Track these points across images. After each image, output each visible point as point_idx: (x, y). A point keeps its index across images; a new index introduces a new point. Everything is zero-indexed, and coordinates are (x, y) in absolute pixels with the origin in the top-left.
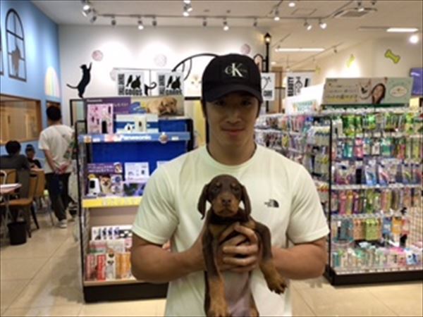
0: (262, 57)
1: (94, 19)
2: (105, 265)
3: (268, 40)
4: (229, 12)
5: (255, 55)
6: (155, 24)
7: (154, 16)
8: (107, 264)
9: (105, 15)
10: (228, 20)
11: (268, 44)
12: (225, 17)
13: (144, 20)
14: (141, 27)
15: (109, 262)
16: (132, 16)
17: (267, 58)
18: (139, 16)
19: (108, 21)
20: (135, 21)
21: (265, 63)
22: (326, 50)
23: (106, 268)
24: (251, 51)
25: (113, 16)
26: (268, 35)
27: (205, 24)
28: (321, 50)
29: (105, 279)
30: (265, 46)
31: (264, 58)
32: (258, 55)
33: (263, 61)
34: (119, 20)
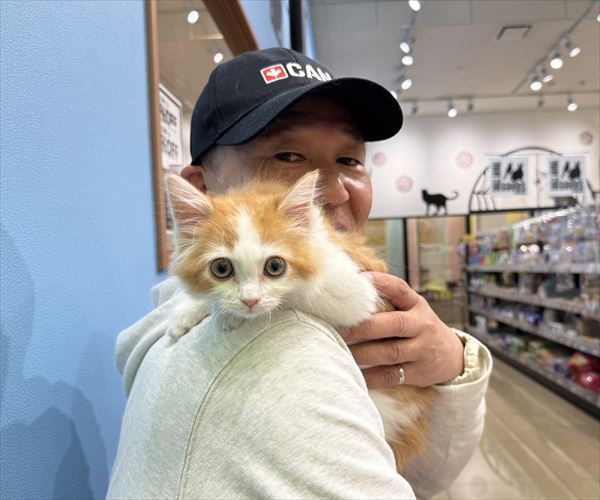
6: (470, 107)
7: (469, 97)
12: (569, 93)
16: (439, 99)
24: (595, 141)
25: (415, 101)
27: (541, 104)
34: (423, 107)
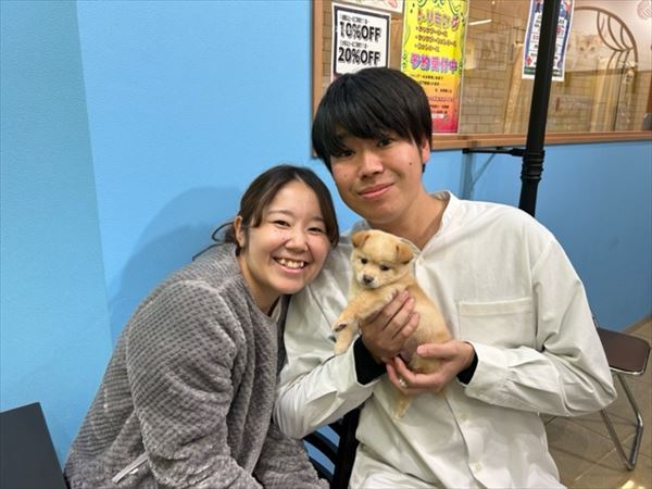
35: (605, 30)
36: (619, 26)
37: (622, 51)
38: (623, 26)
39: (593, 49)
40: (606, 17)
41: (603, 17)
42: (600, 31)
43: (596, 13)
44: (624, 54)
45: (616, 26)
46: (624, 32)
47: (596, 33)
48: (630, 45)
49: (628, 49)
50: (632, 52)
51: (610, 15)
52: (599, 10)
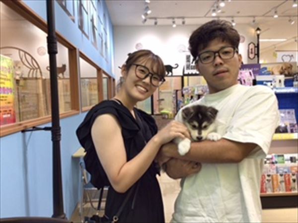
0: (254, 44)
1: (145, 20)
2: (265, 182)
3: (258, 32)
4: (238, 12)
5: (249, 43)
6: (183, 23)
7: (183, 18)
8: (267, 182)
9: (151, 18)
10: (235, 19)
11: (258, 35)
12: (232, 17)
13: (176, 20)
14: (174, 26)
15: (267, 180)
16: (169, 18)
17: (258, 45)
18: (173, 18)
19: (152, 22)
20: (170, 21)
21: (256, 49)
22: (288, 40)
23: (266, 184)
24: (246, 41)
25: (155, 18)
26: (258, 29)
28: (285, 40)
29: (266, 192)
30: (256, 37)
31: (256, 45)
32: (252, 43)
33: (255, 47)
34: (160, 22)
35: (24, 58)
36: (30, 58)
37: (34, 70)
38: (32, 58)
39: (19, 67)
40: (23, 53)
41: (22, 53)
42: (21, 59)
43: (18, 51)
44: (35, 70)
45: (29, 58)
46: (34, 61)
47: (19, 60)
48: (37, 66)
49: (37, 69)
50: (38, 70)
51: (26, 53)
52: (20, 50)
